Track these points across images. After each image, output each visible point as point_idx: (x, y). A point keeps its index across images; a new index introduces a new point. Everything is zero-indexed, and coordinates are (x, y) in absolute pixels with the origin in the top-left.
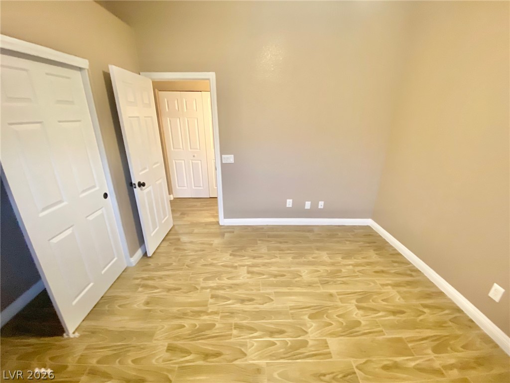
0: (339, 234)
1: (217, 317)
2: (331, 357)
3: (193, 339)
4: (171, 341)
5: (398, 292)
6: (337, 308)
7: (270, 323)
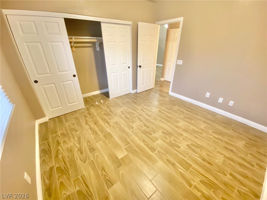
0: (233, 125)
1: (137, 114)
4: (123, 111)
6: (178, 138)
7: (148, 124)
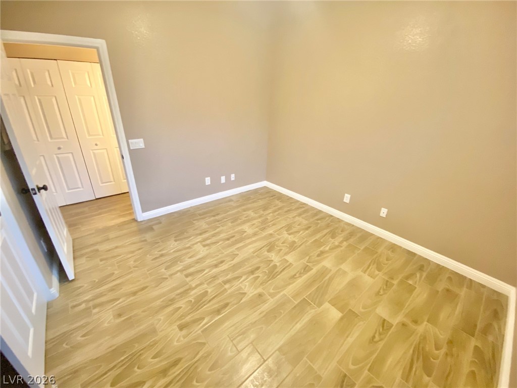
1: (205, 286)
2: (293, 265)
3: (197, 309)
4: (178, 323)
5: (302, 218)
6: (279, 239)
7: (247, 268)
